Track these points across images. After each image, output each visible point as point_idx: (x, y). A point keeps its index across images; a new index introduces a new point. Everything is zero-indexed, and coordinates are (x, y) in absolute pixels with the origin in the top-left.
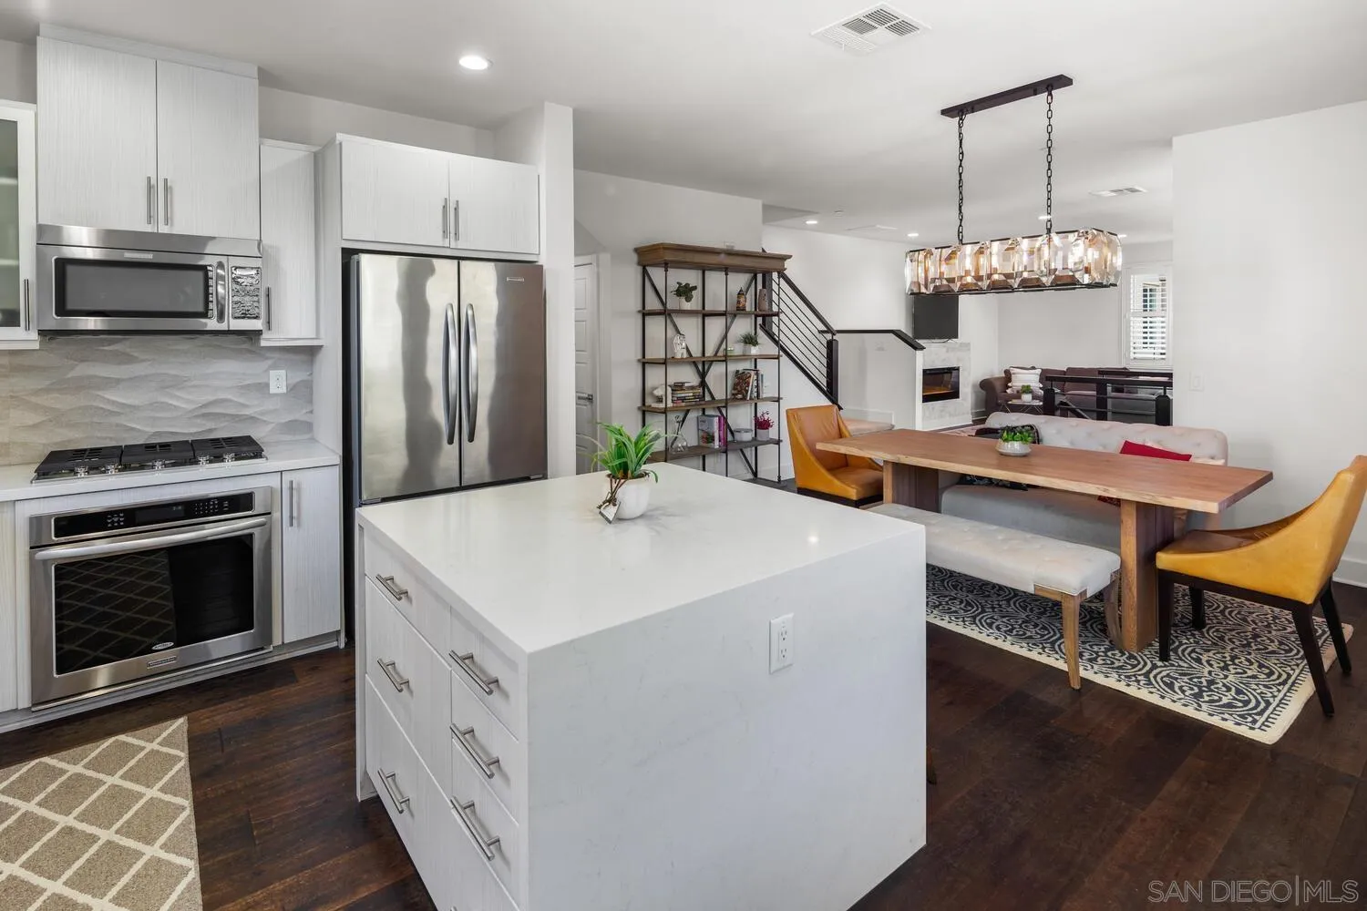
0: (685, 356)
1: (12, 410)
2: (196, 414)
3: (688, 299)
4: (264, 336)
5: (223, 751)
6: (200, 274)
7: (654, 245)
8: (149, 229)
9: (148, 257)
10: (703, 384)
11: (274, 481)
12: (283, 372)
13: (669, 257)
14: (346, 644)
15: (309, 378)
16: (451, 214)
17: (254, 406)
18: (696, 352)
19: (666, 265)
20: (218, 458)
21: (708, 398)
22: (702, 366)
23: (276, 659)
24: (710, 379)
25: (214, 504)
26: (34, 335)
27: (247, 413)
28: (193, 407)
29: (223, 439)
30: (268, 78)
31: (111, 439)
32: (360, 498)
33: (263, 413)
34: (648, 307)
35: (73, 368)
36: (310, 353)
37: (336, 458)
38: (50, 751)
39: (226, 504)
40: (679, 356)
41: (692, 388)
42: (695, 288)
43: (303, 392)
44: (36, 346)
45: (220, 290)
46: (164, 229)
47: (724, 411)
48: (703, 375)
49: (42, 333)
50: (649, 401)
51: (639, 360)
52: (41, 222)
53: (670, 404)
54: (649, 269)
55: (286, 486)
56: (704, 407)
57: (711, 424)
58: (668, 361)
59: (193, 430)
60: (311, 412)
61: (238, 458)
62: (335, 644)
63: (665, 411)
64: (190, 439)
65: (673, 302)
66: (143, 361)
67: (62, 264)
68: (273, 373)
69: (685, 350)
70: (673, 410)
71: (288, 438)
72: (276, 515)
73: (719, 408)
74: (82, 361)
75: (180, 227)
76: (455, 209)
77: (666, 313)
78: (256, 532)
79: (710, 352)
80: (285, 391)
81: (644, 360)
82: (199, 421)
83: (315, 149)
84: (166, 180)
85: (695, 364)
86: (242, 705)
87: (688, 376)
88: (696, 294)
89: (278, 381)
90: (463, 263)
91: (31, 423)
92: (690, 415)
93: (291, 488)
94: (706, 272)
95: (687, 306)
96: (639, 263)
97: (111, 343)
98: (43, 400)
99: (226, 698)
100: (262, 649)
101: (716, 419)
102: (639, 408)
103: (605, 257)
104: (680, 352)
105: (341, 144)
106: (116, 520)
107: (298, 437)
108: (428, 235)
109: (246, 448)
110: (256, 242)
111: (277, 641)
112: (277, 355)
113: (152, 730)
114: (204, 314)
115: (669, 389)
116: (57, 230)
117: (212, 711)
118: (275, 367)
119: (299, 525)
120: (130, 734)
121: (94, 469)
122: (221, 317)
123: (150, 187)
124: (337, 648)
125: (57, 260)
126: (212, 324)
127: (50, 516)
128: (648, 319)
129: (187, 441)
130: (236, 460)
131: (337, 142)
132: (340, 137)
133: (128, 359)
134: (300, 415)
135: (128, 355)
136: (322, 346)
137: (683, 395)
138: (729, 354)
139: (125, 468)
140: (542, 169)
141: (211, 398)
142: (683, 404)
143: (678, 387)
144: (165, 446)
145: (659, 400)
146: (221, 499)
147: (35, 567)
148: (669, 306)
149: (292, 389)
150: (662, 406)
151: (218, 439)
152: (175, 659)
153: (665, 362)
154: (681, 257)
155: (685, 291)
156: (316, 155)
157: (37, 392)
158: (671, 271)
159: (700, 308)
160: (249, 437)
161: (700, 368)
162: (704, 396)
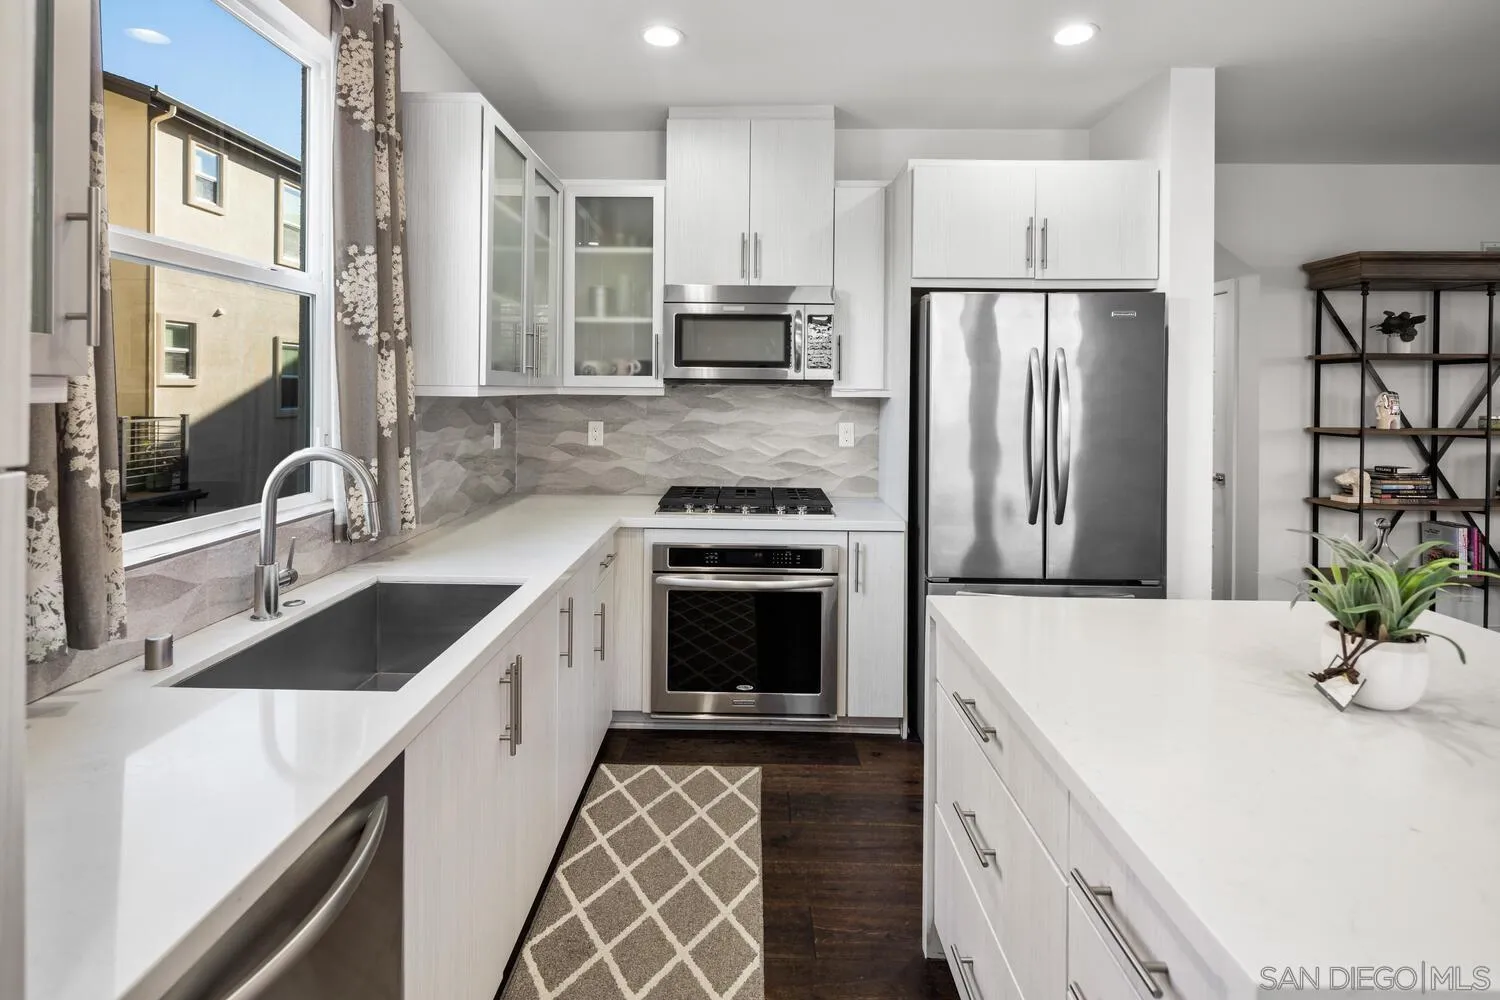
0: (1398, 426)
1: (648, 448)
2: (779, 462)
3: (1408, 336)
4: (835, 387)
5: (790, 820)
6: (781, 325)
7: (1343, 257)
8: (742, 282)
9: (740, 309)
10: (1433, 472)
11: (840, 540)
12: (850, 426)
13: (1370, 272)
14: (909, 735)
15: (876, 433)
16: (1037, 236)
17: (826, 459)
18: (1419, 419)
19: (1365, 287)
20: (792, 510)
21: (1441, 494)
22: (1432, 444)
23: (840, 730)
24: (1446, 465)
25: (788, 557)
26: (660, 383)
27: (819, 465)
28: (775, 455)
29: (799, 489)
30: (843, 119)
31: (713, 480)
32: (927, 573)
33: (832, 467)
34: (1326, 351)
35: (687, 412)
36: (877, 404)
37: (902, 524)
38: (662, 761)
39: (798, 557)
40: (1386, 425)
41: (1412, 477)
42: (1421, 319)
43: (869, 446)
44: (662, 393)
45: (798, 339)
46: (754, 282)
47: (1480, 521)
48: (1432, 458)
49: (667, 381)
50: (1324, 491)
51: (1307, 430)
52: (668, 283)
53: (1368, 499)
54: (1329, 295)
55: (852, 548)
56: (1434, 508)
57: (1453, 538)
58: (1365, 432)
59: (775, 478)
60: (877, 469)
61: (810, 511)
62: (896, 732)
63: (1359, 509)
64: (771, 486)
65: (1377, 343)
66: (738, 409)
67: (681, 319)
68: (842, 425)
69: (1398, 419)
70: (1373, 508)
71: (856, 495)
72: (842, 577)
73: (1466, 515)
74: (694, 407)
75: (767, 280)
76: (1043, 230)
77: (1360, 359)
78: (825, 591)
79: (1447, 420)
80: (853, 445)
81: (1317, 430)
82: (778, 469)
83: (885, 184)
84: (756, 234)
85: (1416, 439)
86: (808, 772)
87: (1406, 459)
88: (1423, 330)
89: (848, 432)
90: (1051, 296)
91: (659, 460)
92: (1403, 520)
93: (858, 552)
94: (1442, 294)
95: (1406, 348)
96: (1310, 287)
97: (714, 391)
98: (669, 440)
99: (794, 759)
100: (828, 716)
101: (1462, 533)
102: (1306, 500)
103: (1250, 283)
104: (1387, 419)
105: (912, 171)
106: (712, 557)
107: (863, 495)
108: (1009, 265)
109: (816, 501)
110: (830, 289)
111: (841, 713)
112: (845, 407)
113: (733, 770)
114: (786, 364)
115: (1367, 477)
116: (679, 289)
117: (784, 769)
118: (844, 419)
119: (864, 591)
120: (717, 767)
121: (699, 507)
122: (798, 366)
123: (744, 242)
124: (898, 737)
125: (676, 316)
126: (791, 374)
127: (665, 546)
128: (1325, 370)
129: (769, 489)
130: (809, 513)
131: (909, 169)
132: (912, 163)
133: (725, 407)
134: (865, 471)
135: (724, 402)
136: (889, 398)
137: (1394, 487)
138: (1493, 426)
139: (721, 509)
140: (1165, 163)
141: (789, 448)
142: (1395, 501)
143: (1382, 474)
144: (751, 491)
145: (1347, 490)
146: (796, 552)
147: (656, 588)
148: (1370, 349)
149: (860, 443)
150: (1354, 500)
151: (793, 489)
152: (754, 704)
153: (1359, 435)
154: (1393, 270)
155: (1400, 325)
156: (886, 190)
157: (663, 434)
158: (1373, 297)
159: (1428, 349)
160: (819, 491)
161: (1427, 445)
162: (1435, 488)
